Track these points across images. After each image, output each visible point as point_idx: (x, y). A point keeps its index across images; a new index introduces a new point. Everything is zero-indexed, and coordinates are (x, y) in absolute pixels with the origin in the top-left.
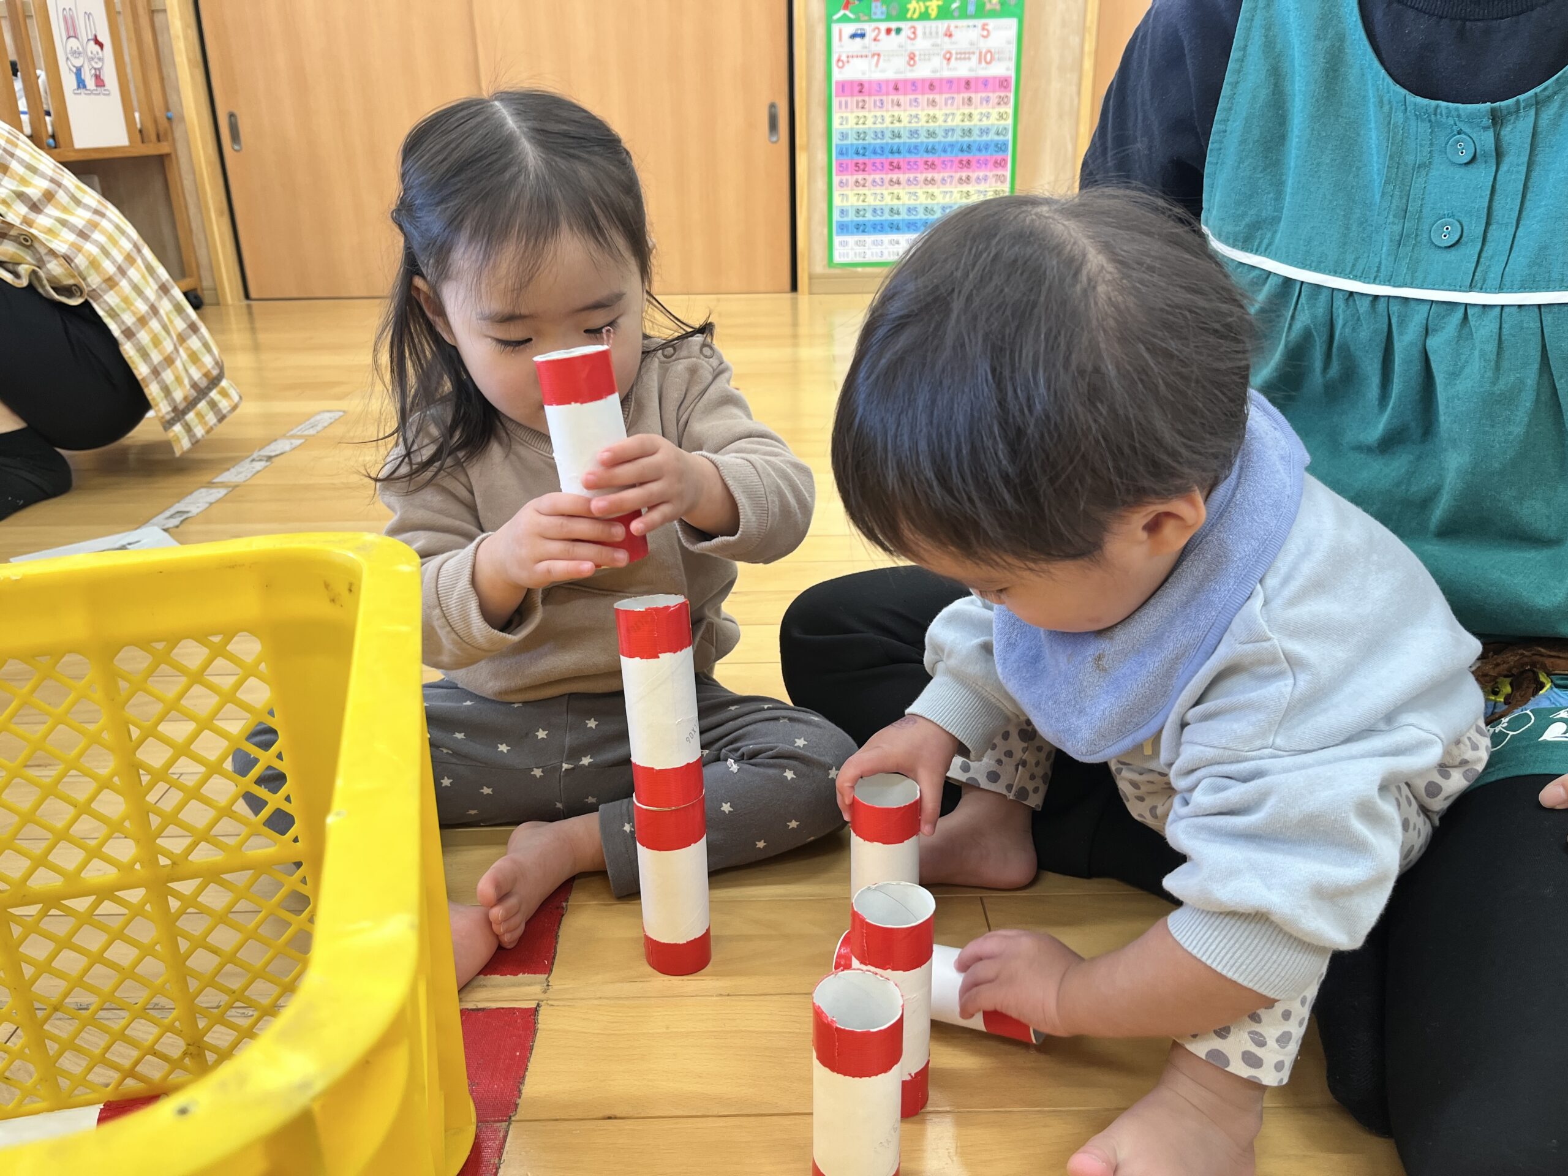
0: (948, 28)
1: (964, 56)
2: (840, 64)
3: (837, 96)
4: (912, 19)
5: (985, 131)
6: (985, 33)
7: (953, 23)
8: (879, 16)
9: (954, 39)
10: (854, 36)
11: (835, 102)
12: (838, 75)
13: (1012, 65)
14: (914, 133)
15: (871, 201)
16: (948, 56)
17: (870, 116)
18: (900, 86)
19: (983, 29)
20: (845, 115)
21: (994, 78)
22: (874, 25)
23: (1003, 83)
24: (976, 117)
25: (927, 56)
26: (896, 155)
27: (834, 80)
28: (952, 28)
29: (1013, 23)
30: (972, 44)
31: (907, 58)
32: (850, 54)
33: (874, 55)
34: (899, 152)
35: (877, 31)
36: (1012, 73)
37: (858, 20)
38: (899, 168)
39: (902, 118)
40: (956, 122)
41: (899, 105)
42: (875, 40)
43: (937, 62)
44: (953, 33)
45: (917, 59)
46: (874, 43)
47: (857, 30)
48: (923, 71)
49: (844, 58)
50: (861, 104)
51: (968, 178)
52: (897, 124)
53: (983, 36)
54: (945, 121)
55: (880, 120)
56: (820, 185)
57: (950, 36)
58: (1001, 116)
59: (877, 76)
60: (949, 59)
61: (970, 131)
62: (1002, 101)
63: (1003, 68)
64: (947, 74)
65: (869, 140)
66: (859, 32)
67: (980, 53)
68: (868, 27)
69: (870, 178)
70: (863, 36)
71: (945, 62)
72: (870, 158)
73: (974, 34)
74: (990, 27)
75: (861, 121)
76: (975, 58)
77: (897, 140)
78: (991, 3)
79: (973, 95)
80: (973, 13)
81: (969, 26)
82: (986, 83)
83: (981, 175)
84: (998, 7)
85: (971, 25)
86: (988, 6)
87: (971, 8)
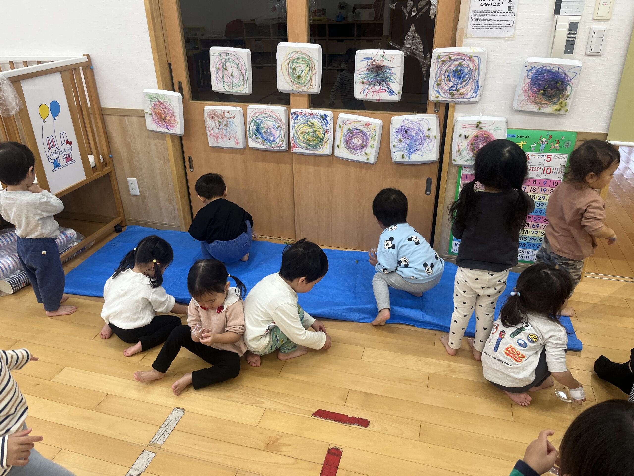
1: (535, 169)
3: (462, 180)
5: (541, 204)
6: (549, 159)
9: (530, 160)
11: (461, 183)
12: (464, 171)
19: (548, 157)
21: (551, 180)
23: (555, 183)
24: (537, 197)
27: (462, 173)
30: (540, 164)
44: (530, 158)
53: (547, 161)
63: (557, 176)
67: (544, 168)
74: (552, 157)
76: (540, 171)
78: (554, 146)
79: (537, 187)
80: (543, 150)
81: (540, 156)
82: (545, 182)
83: (536, 224)
84: (558, 148)
85: (541, 155)
86: (552, 147)
87: (542, 147)
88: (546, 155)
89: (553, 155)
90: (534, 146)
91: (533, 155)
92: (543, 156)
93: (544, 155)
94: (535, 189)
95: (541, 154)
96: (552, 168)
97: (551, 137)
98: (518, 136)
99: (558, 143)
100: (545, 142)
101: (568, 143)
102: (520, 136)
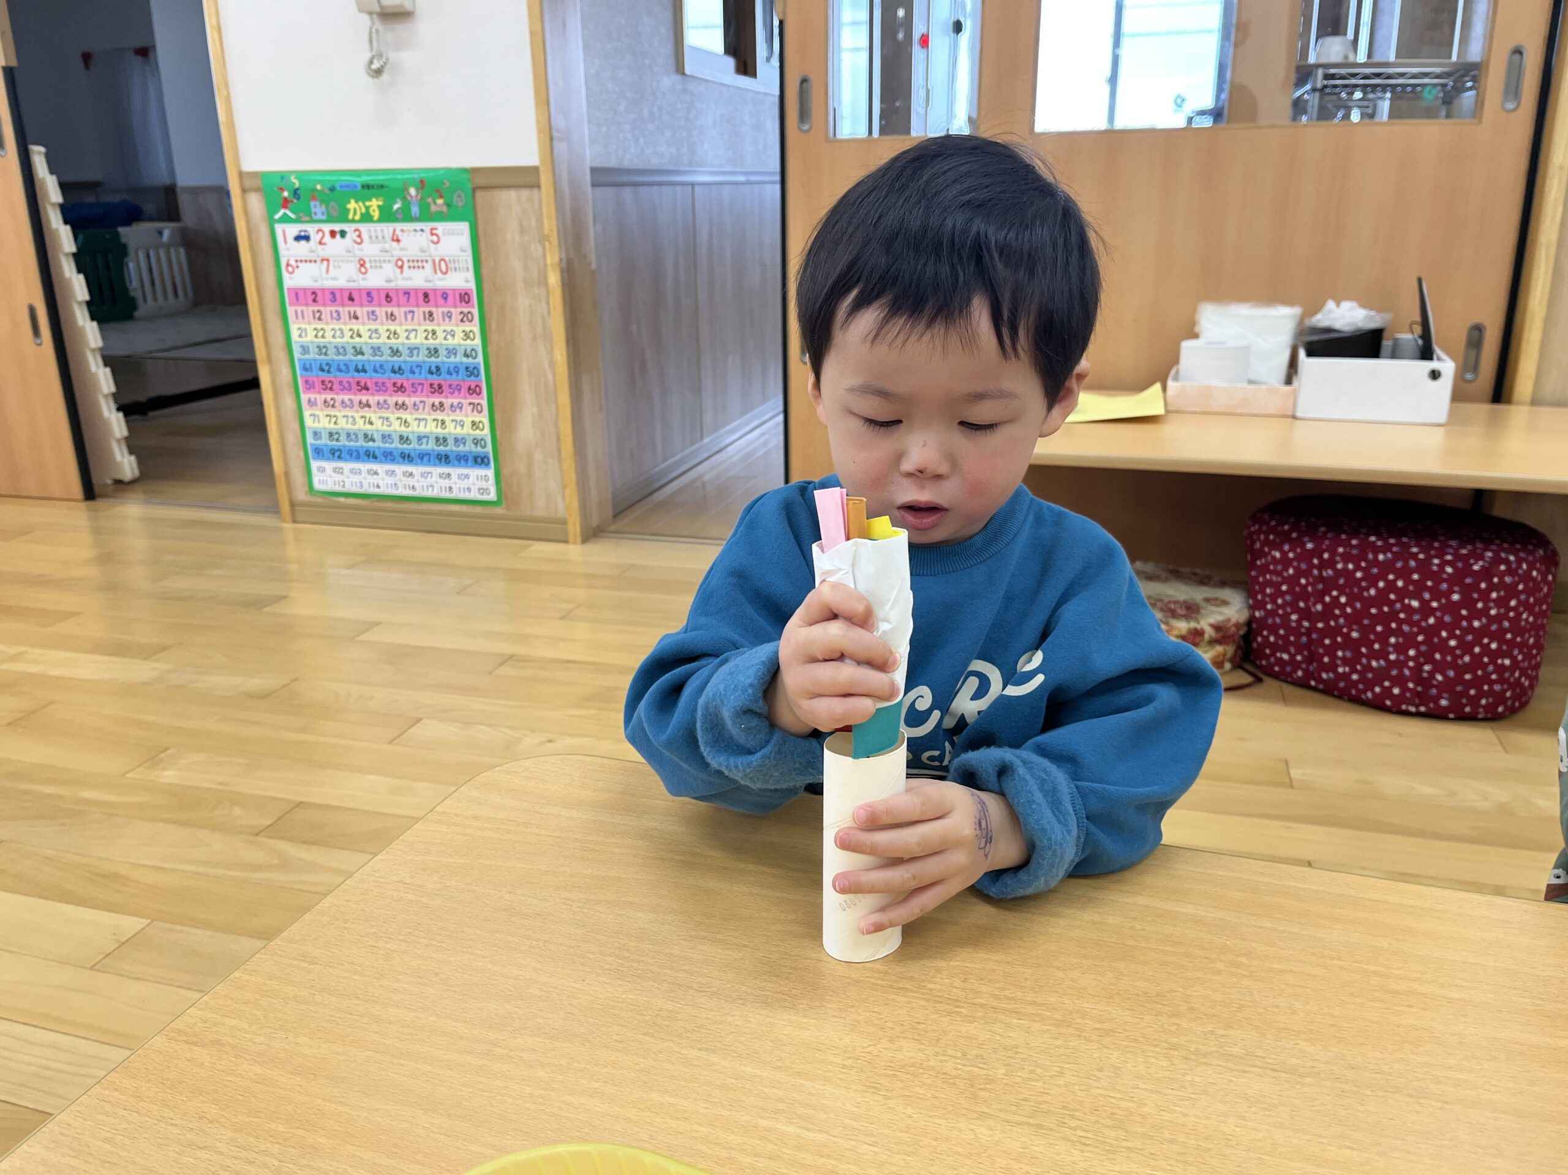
0: (394, 232)
1: (417, 264)
2: (290, 269)
3: (291, 304)
4: (353, 221)
5: (452, 352)
6: (435, 238)
7: (399, 226)
8: (319, 216)
9: (402, 244)
10: (298, 238)
11: (290, 310)
12: (290, 281)
13: (470, 275)
14: (376, 350)
15: (344, 425)
16: (400, 263)
17: (328, 328)
18: (355, 296)
19: (432, 234)
20: (303, 326)
21: (454, 290)
22: (317, 226)
23: (464, 297)
24: (440, 335)
25: (378, 264)
26: (362, 374)
27: (285, 287)
28: (398, 232)
29: (464, 227)
30: (422, 251)
31: (358, 266)
32: (299, 259)
33: (323, 260)
34: (365, 371)
35: (320, 234)
36: (472, 285)
37: (298, 220)
38: (367, 389)
39: (362, 332)
40: (418, 340)
41: (356, 318)
42: (320, 243)
43: (389, 270)
44: (400, 238)
45: (368, 265)
46: (320, 247)
47: (301, 231)
48: (376, 280)
49: (292, 262)
50: (317, 315)
51: (441, 404)
52: (357, 339)
53: (433, 242)
54: (407, 338)
55: (338, 333)
56: (289, 403)
57: (398, 241)
58: (467, 335)
59: (329, 284)
60: (401, 267)
61: (436, 350)
62: (466, 318)
63: (462, 279)
64: (402, 283)
65: (332, 355)
66: (303, 234)
67: (434, 261)
68: (311, 229)
69: (339, 398)
70: (307, 238)
71: (398, 271)
72: (335, 376)
73: (423, 239)
74: (439, 232)
75: (320, 334)
76: (429, 267)
77: (360, 357)
78: (435, 203)
79: (434, 310)
80: (418, 215)
81: (415, 230)
82: (445, 295)
83: (456, 401)
84: (445, 209)
85: (418, 228)
86: (433, 208)
87: (415, 210)
88: (427, 226)
89: (441, 227)
90: (399, 209)
91: (402, 231)
92: (422, 230)
93: (424, 228)
94: (431, 314)
95: (418, 226)
96: (447, 259)
97: (422, 182)
98: (363, 187)
99: (441, 197)
100: (417, 196)
101: (459, 196)
102: (367, 187)
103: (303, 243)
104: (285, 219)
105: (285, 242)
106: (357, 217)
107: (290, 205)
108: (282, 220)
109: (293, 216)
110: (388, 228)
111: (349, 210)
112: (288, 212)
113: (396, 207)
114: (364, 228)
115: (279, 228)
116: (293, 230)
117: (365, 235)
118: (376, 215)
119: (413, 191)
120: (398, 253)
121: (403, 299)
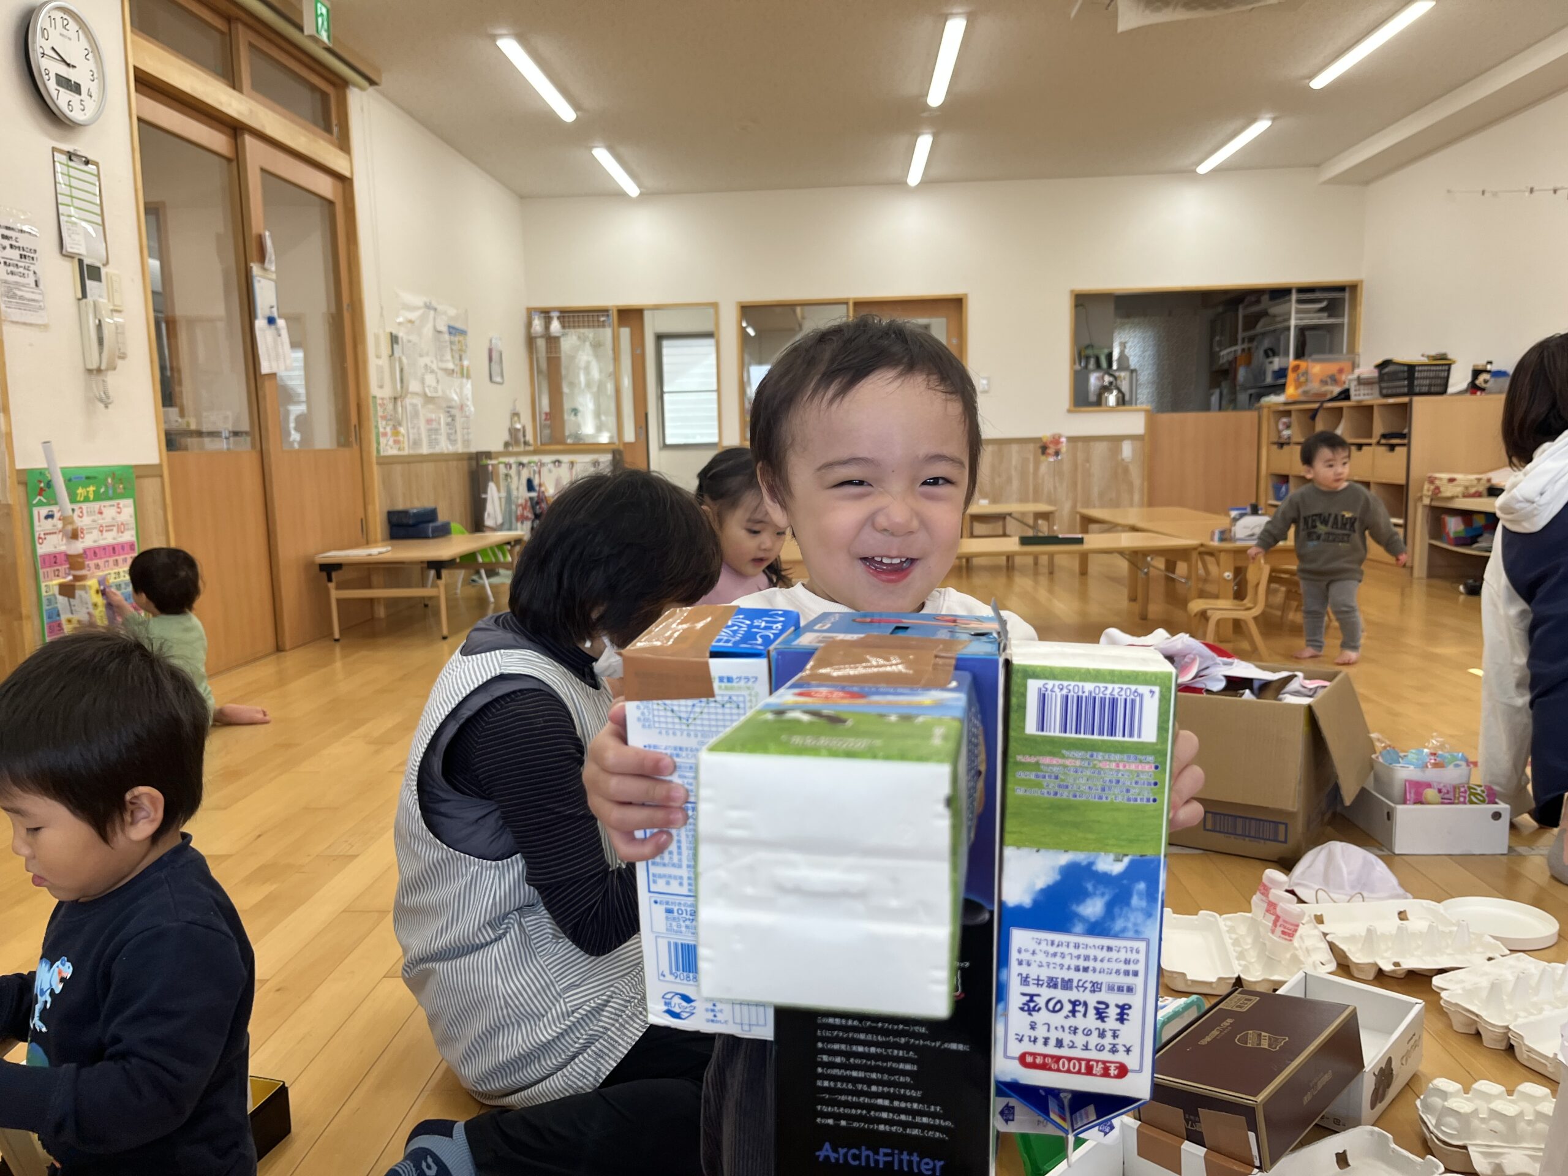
0: (100, 508)
1: (109, 528)
2: (40, 540)
3: (41, 567)
4: (79, 502)
7: (103, 503)
9: (104, 516)
10: (47, 517)
11: (40, 571)
12: (40, 549)
13: (134, 533)
16: (103, 528)
20: (47, 583)
21: (126, 543)
23: (130, 547)
25: (89, 530)
27: (37, 554)
28: (103, 507)
29: (131, 502)
30: (113, 519)
32: (46, 532)
33: (60, 531)
36: (134, 539)
37: (50, 504)
43: (96, 532)
44: (104, 511)
45: (83, 531)
47: (48, 512)
48: (87, 540)
49: (42, 535)
57: (102, 513)
60: (101, 531)
63: (129, 536)
64: (102, 543)
66: (50, 513)
68: (54, 509)
70: (52, 515)
71: (100, 534)
73: (113, 511)
74: (121, 506)
76: (115, 529)
78: (119, 488)
80: (112, 496)
81: (110, 506)
82: (123, 547)
84: (123, 491)
86: (119, 491)
87: (110, 492)
88: (116, 502)
89: (122, 503)
90: (103, 492)
92: (113, 505)
93: (114, 503)
94: (117, 561)
95: (112, 502)
96: (124, 523)
97: (114, 474)
100: (112, 483)
102: (88, 478)
103: (50, 520)
104: (40, 504)
105: (39, 521)
106: (82, 499)
107: (44, 493)
108: (36, 505)
109: (44, 500)
110: (96, 506)
111: (77, 494)
112: (42, 498)
113: (102, 490)
114: (85, 506)
115: (35, 511)
116: (44, 511)
117: (85, 512)
118: (91, 496)
119: (110, 480)
120: (101, 522)
121: (102, 552)
